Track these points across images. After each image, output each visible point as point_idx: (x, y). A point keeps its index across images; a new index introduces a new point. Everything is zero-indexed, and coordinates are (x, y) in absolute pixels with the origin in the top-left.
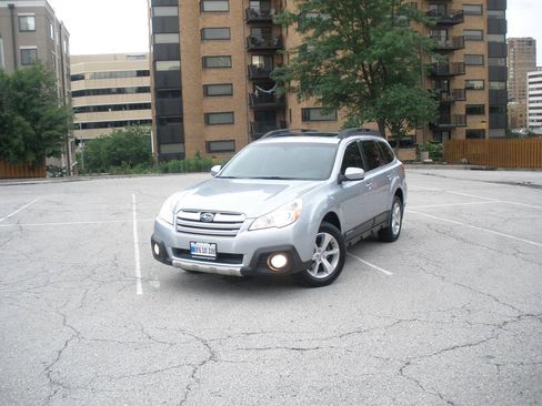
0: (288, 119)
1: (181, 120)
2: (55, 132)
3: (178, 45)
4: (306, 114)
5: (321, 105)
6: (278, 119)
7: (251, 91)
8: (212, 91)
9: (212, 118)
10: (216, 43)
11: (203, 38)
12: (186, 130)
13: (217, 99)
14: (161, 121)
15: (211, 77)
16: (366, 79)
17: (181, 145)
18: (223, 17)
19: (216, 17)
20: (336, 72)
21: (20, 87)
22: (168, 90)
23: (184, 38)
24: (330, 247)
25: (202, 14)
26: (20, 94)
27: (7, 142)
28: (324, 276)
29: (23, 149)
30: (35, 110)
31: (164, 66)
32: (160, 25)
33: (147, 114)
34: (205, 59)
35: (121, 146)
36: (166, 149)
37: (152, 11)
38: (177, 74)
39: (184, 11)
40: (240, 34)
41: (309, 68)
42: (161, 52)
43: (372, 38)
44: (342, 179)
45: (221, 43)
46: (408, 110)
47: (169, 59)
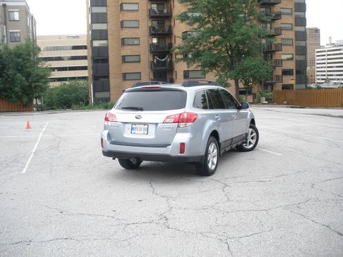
0: (174, 77)
1: (107, 77)
2: (40, 84)
3: (106, 31)
4: (186, 74)
5: (199, 68)
6: (168, 77)
7: (152, 60)
8: (127, 59)
9: (127, 76)
10: (130, 29)
11: (122, 26)
12: (111, 83)
13: (131, 64)
14: (96, 78)
15: (127, 51)
16: (228, 53)
17: (108, 93)
18: (135, 13)
19: (130, 14)
20: (210, 49)
22: (100, 59)
23: (110, 26)
25: (122, 12)
26: (19, 60)
29: (20, 94)
30: (28, 70)
31: (96, 43)
32: (96, 18)
33: (84, 73)
34: (123, 39)
35: (65, 93)
36: (99, 95)
37: (90, 10)
38: (105, 49)
39: (110, 10)
40: (145, 24)
41: (193, 47)
42: (97, 35)
43: (234, 29)
45: (133, 30)
46: (255, 72)
47: (101, 39)
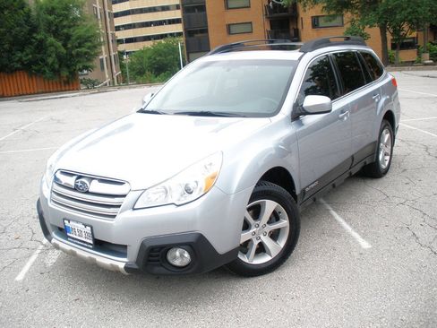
0: (300, 27)
1: (205, 31)
2: (84, 50)
5: (325, 13)
6: (291, 27)
8: (231, 4)
9: (233, 29)
12: (210, 40)
13: (236, 11)
14: (189, 33)
21: (51, 11)
22: (194, 6)
24: (275, 217)
26: (51, 18)
27: (43, 60)
28: (263, 260)
29: (57, 66)
30: (65, 31)
33: (179, 28)
35: (160, 55)
44: (298, 113)
46: (409, 13)
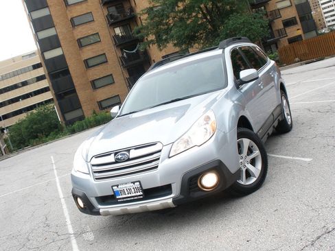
1: (74, 91)
3: (56, 36)
5: (177, 49)
7: (121, 55)
8: (91, 63)
9: (98, 84)
10: (84, 26)
11: (74, 25)
12: (80, 98)
13: (96, 68)
14: (60, 96)
15: (88, 53)
16: (206, 18)
17: (80, 110)
18: (84, 5)
19: (78, 7)
20: (181, 19)
22: (58, 72)
23: (59, 30)
24: (250, 151)
25: (69, 8)
28: (253, 180)
31: (50, 55)
32: (39, 25)
33: (48, 95)
34: (79, 40)
36: (70, 116)
37: (30, 16)
38: (62, 58)
39: (54, 8)
40: (100, 14)
41: (160, 23)
42: (46, 44)
44: (239, 83)
45: (88, 25)
47: (53, 48)
